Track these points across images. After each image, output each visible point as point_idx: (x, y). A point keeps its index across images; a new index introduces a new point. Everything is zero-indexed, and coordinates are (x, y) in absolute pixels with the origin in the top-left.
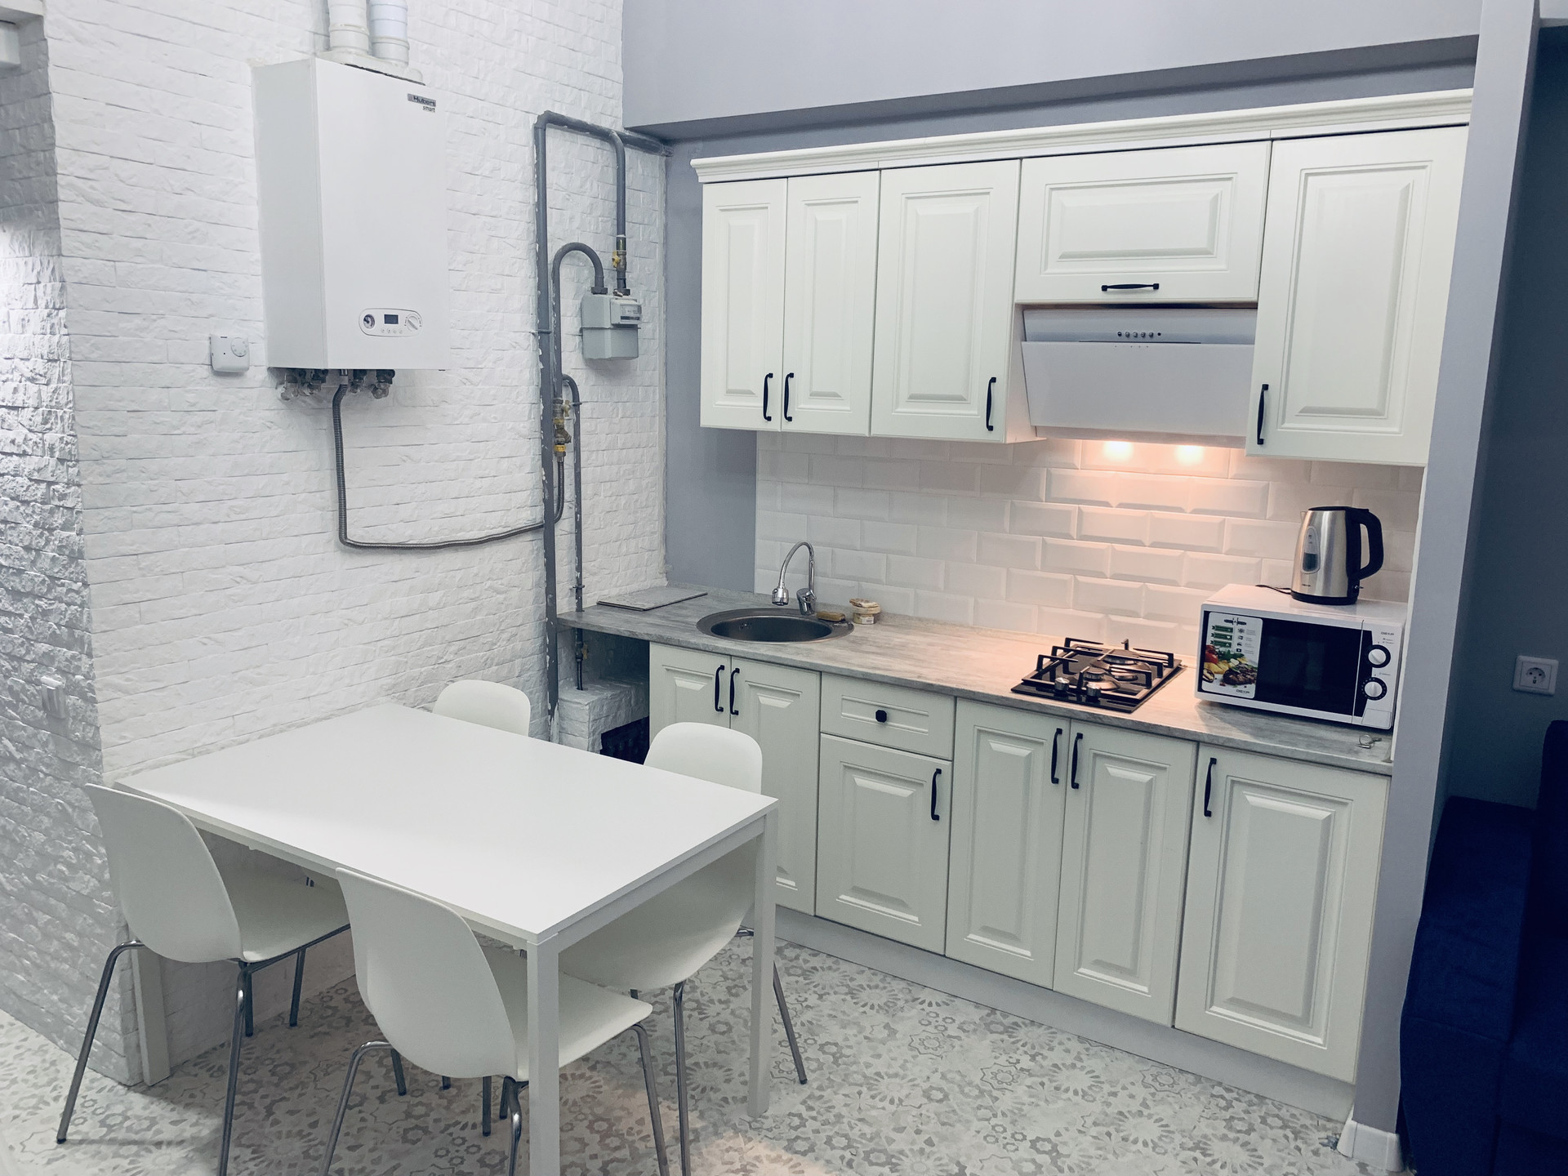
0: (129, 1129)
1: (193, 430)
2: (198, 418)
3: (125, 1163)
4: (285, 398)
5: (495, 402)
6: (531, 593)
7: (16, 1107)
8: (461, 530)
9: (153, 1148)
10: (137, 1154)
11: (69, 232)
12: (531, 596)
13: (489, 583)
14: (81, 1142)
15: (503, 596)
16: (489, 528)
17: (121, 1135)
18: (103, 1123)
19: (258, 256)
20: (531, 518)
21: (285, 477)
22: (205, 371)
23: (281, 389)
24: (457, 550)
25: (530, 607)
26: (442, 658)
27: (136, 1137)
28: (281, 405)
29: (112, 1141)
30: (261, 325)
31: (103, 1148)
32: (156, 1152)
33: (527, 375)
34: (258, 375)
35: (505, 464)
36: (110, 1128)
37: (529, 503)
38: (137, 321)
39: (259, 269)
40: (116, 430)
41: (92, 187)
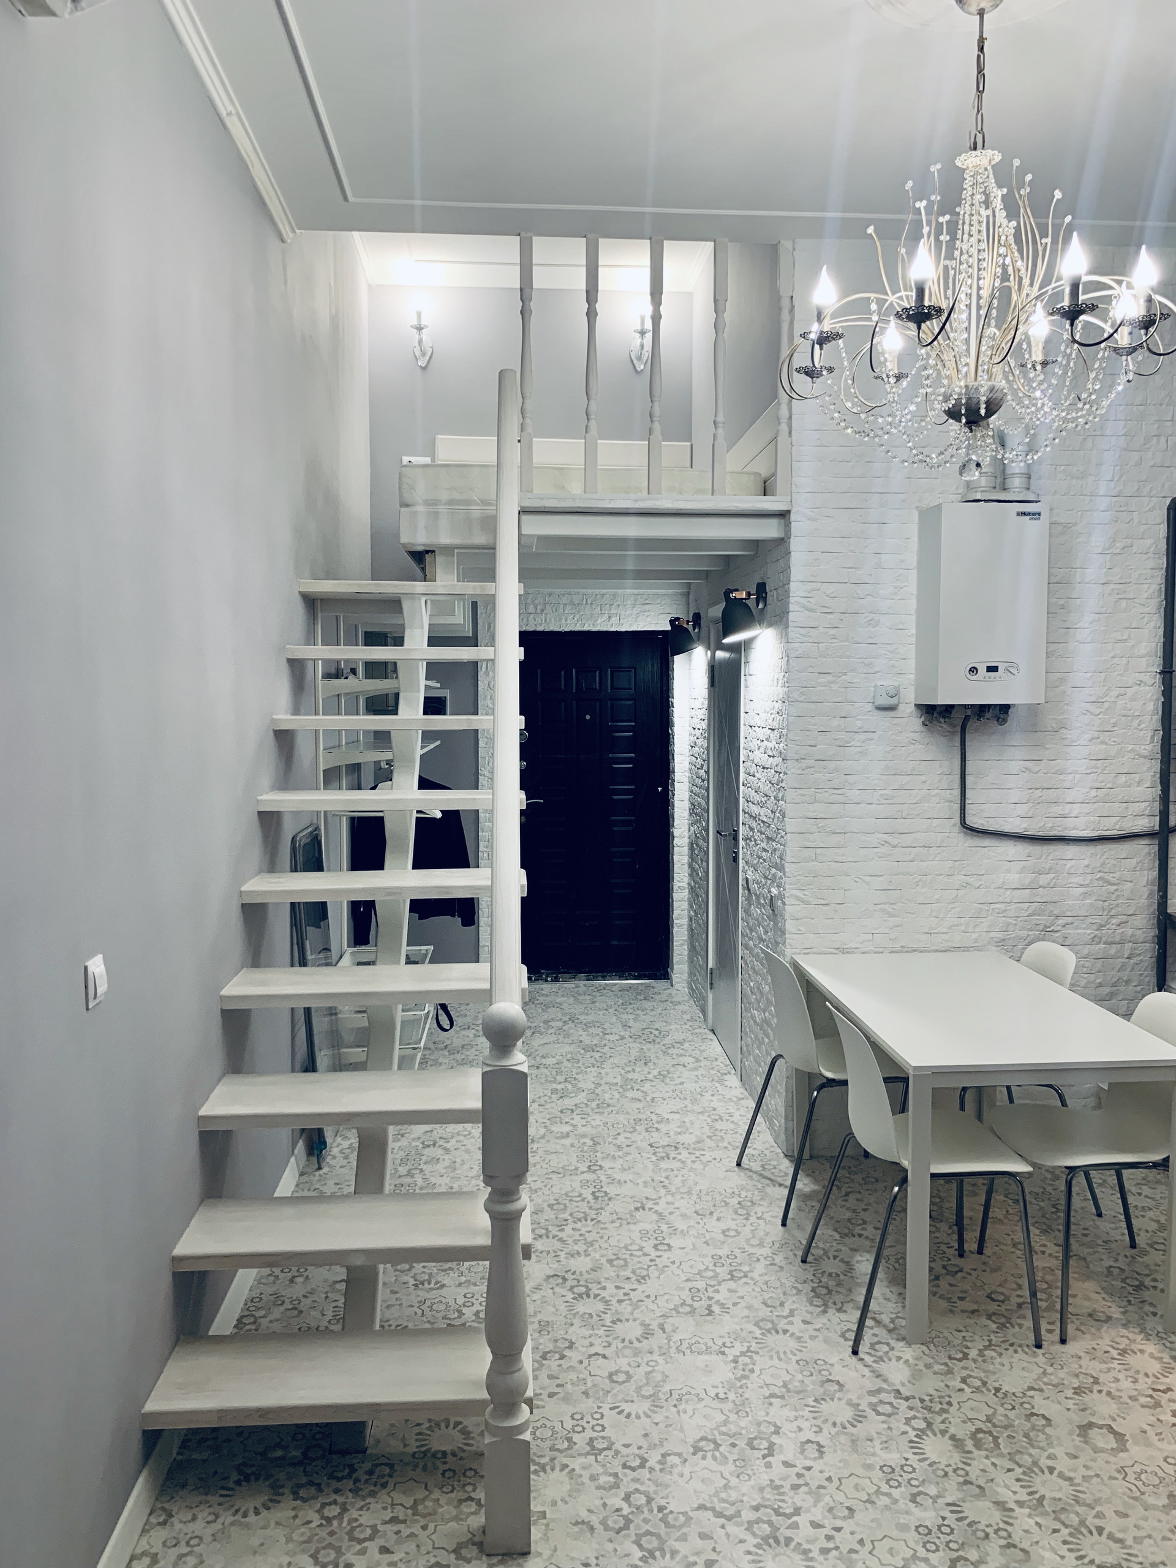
0: (773, 1173)
1: (858, 744)
2: (863, 736)
3: (760, 1186)
4: (924, 724)
5: (1115, 729)
6: (1145, 889)
7: (729, 1143)
8: (1074, 829)
9: (777, 1185)
10: (767, 1185)
11: (793, 629)
12: (1145, 892)
13: (1099, 875)
14: (747, 1169)
15: (1115, 887)
16: (1102, 830)
17: (765, 1174)
18: (762, 1166)
19: (914, 631)
20: (1148, 825)
21: (923, 778)
22: (870, 707)
23: (923, 719)
24: (1068, 844)
25: (1144, 901)
26: (1049, 927)
27: (773, 1177)
28: (923, 729)
29: (762, 1175)
30: (913, 677)
31: (754, 1176)
32: (777, 1188)
33: (1150, 707)
34: (908, 709)
35: (1122, 779)
36: (764, 1169)
37: (1147, 812)
38: (829, 678)
39: (913, 640)
40: (810, 743)
41: (809, 602)
